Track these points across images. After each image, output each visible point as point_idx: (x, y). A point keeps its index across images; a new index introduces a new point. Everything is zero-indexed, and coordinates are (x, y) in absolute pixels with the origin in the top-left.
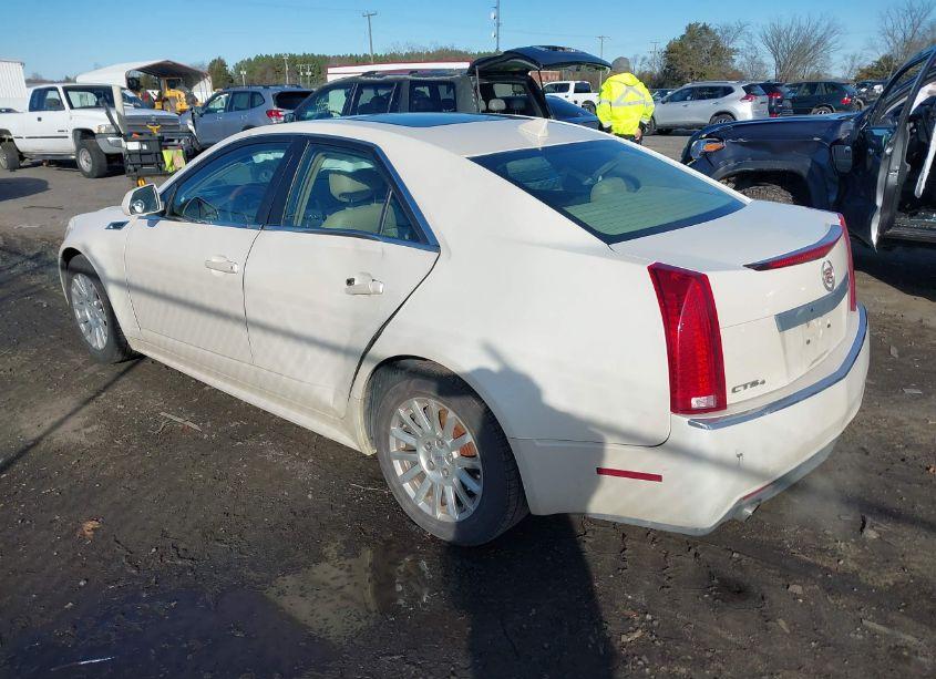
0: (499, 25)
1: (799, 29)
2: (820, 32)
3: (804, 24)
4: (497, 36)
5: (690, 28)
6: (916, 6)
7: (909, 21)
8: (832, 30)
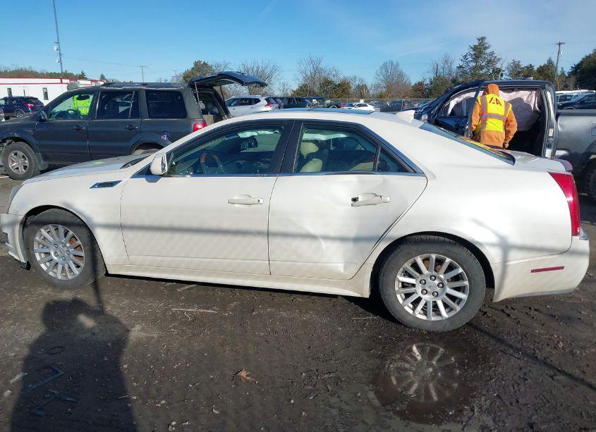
0: (60, 54)
1: (258, 67)
2: (268, 70)
3: (260, 65)
4: (60, 61)
5: (197, 64)
6: (313, 59)
7: (311, 66)
8: (274, 69)
